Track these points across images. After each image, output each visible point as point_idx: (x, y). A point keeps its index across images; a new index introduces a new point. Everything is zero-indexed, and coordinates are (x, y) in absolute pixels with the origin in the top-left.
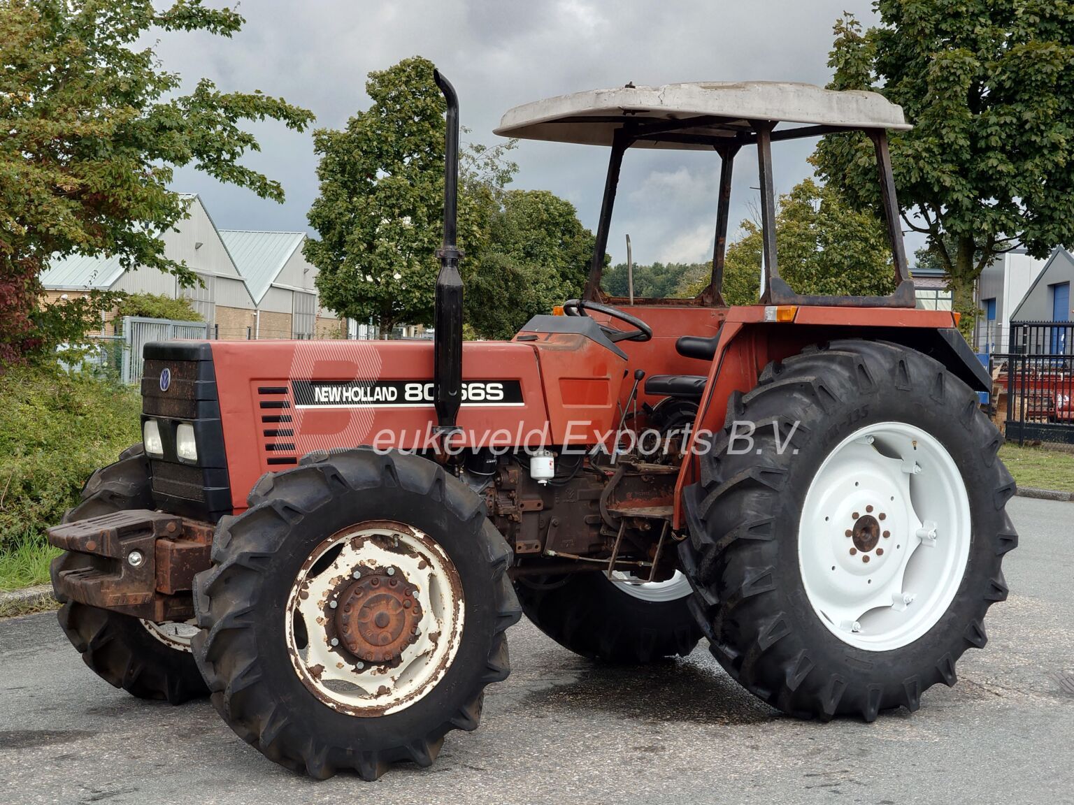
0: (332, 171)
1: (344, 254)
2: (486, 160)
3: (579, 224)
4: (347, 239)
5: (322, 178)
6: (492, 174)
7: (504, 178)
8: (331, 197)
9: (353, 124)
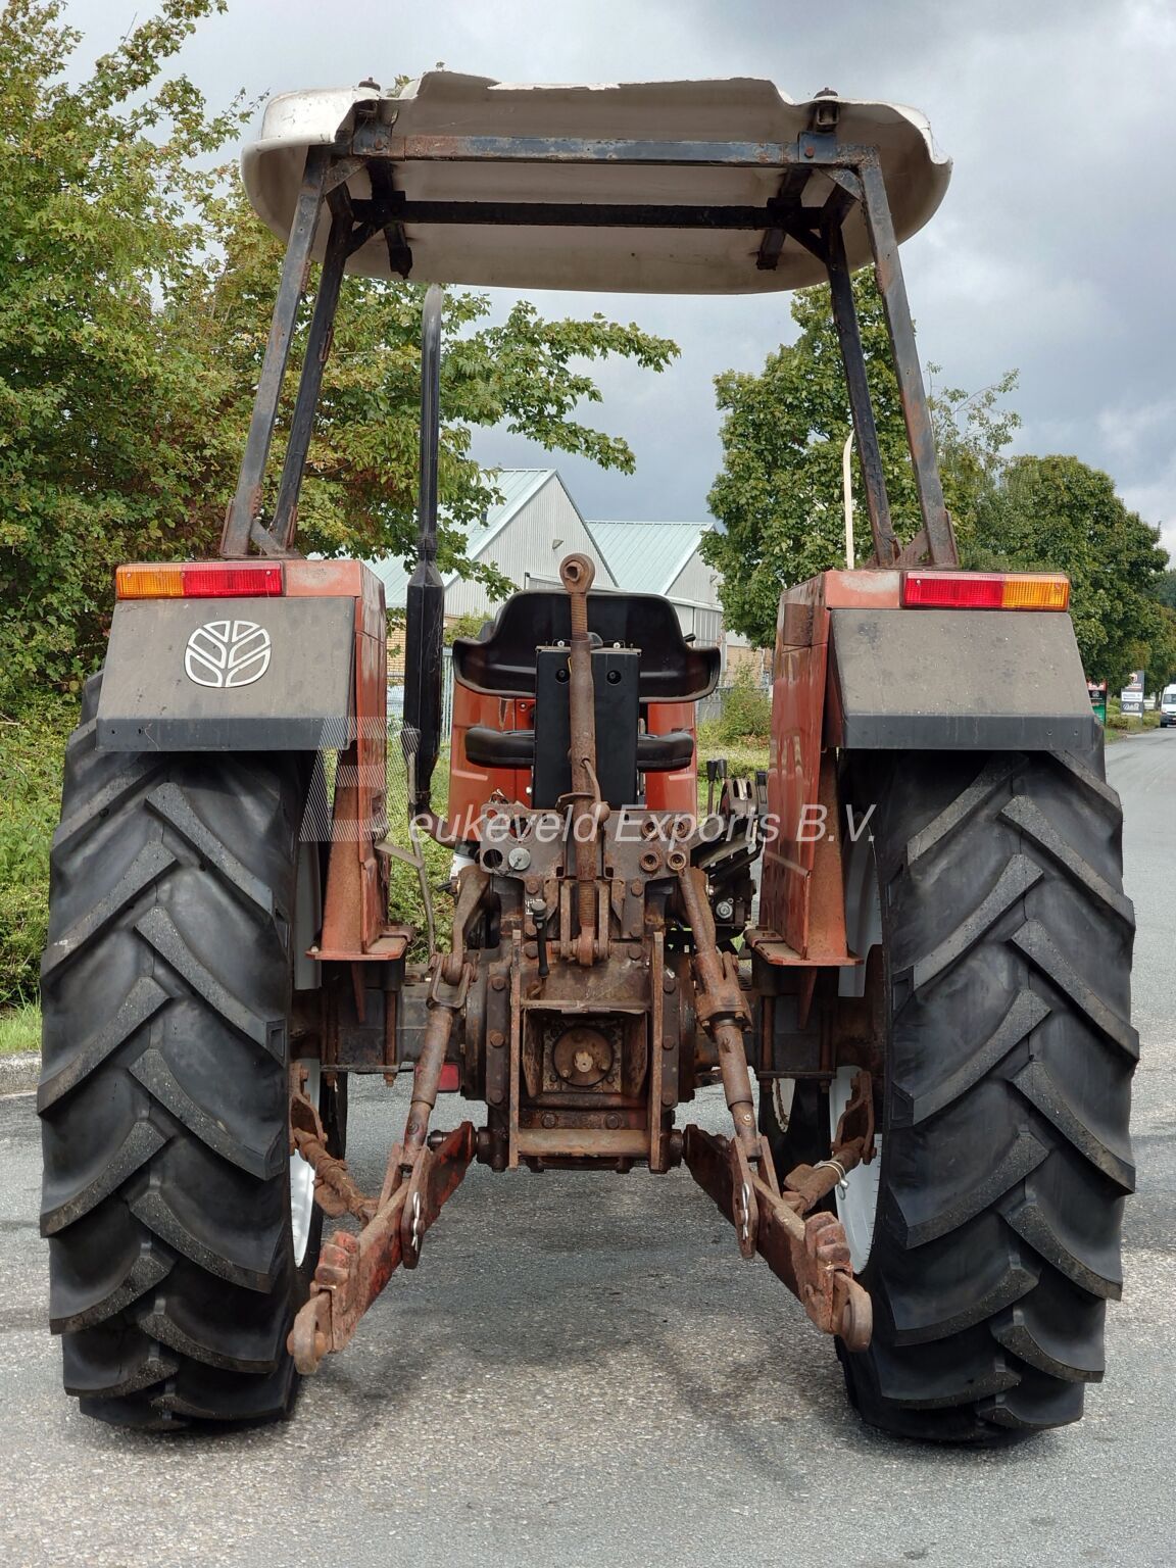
0: (741, 435)
1: (760, 555)
2: (971, 411)
3: (1121, 507)
4: (765, 535)
5: (728, 444)
6: (982, 431)
7: (998, 437)
8: (740, 472)
9: (772, 368)
